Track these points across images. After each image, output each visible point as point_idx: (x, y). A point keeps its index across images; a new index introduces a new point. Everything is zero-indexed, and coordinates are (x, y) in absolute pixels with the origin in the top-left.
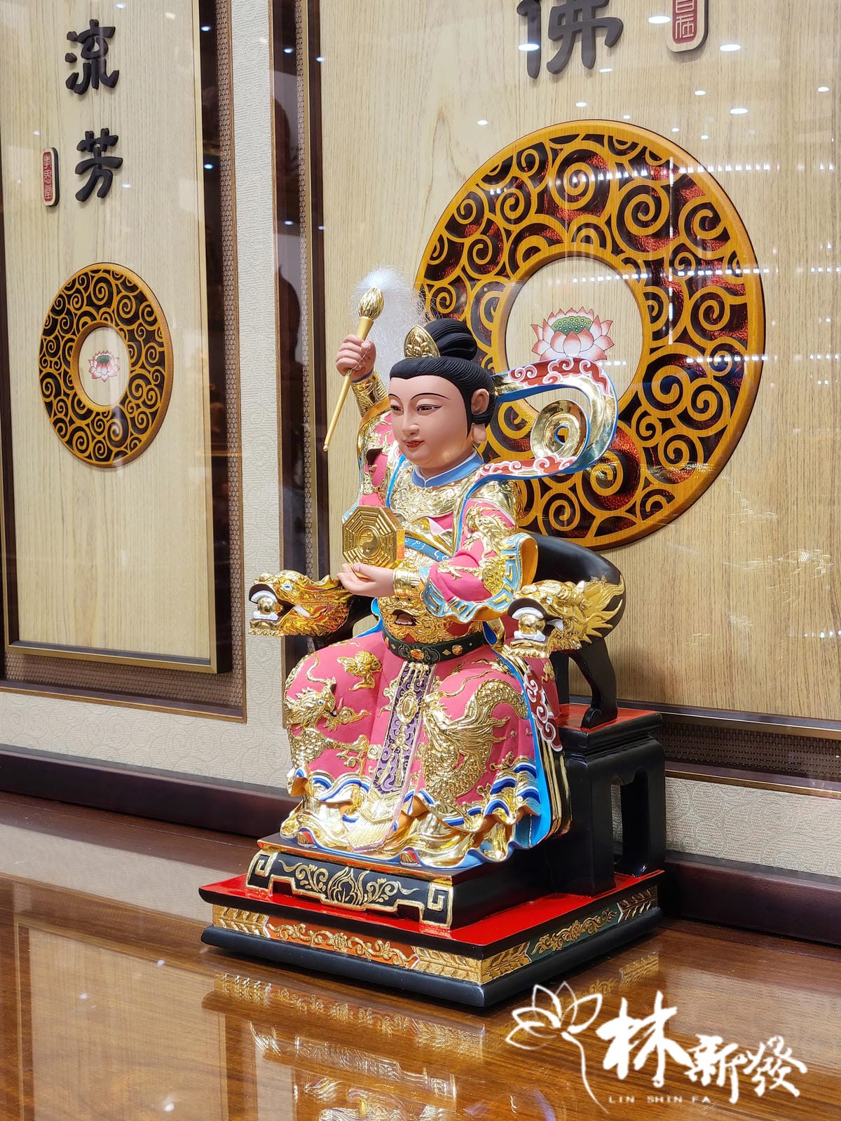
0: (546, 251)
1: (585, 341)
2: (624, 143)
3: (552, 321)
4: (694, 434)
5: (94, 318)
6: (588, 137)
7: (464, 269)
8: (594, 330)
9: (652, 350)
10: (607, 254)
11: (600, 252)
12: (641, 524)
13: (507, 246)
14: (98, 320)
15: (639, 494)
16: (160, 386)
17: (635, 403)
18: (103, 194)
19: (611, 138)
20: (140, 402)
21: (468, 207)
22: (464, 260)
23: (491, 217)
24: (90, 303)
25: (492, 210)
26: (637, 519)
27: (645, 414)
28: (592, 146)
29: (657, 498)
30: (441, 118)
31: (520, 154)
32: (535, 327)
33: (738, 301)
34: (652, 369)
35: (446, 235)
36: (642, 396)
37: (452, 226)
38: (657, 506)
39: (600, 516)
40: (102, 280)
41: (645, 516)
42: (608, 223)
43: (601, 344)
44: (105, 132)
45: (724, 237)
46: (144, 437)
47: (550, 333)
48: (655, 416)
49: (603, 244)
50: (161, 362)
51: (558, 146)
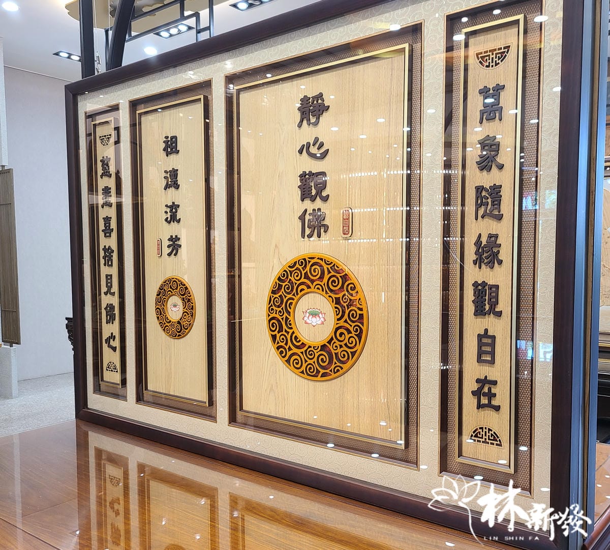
0: (306, 290)
1: (317, 318)
2: (329, 262)
3: (308, 311)
4: (349, 351)
5: (172, 293)
6: (318, 258)
7: (282, 292)
8: (320, 315)
9: (337, 324)
10: (324, 293)
11: (322, 293)
12: (334, 375)
13: (295, 287)
14: (173, 294)
15: (333, 366)
16: (192, 316)
17: (332, 339)
18: (175, 255)
19: (325, 260)
20: (186, 320)
21: (284, 274)
22: (283, 290)
23: (291, 278)
24: (171, 288)
25: (291, 276)
26: (332, 373)
27: (335, 342)
28: (319, 261)
29: (338, 368)
30: (276, 246)
31: (299, 260)
33: (361, 312)
34: (337, 329)
35: (278, 282)
36: (334, 337)
37: (279, 279)
39: (322, 371)
40: (174, 281)
42: (324, 284)
43: (322, 319)
44: (176, 236)
45: (357, 293)
46: (187, 331)
47: (308, 315)
48: (338, 343)
49: (323, 290)
50: (192, 309)
51: (310, 260)
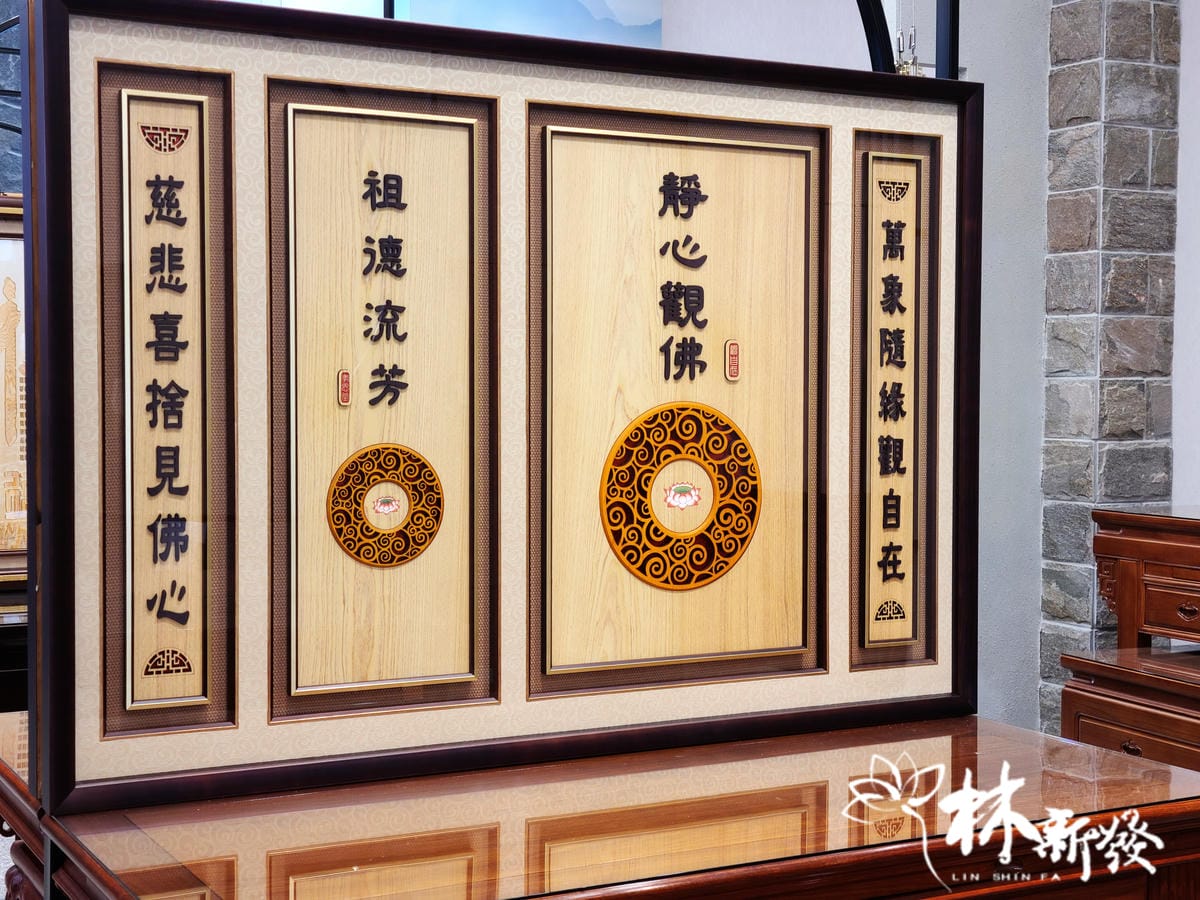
0: (674, 457)
1: (688, 497)
2: (709, 414)
3: (673, 487)
4: (737, 537)
5: (382, 477)
6: (693, 410)
7: (633, 462)
8: (693, 492)
9: (720, 502)
10: (701, 460)
11: (698, 459)
12: (715, 576)
13: (655, 454)
14: (387, 478)
15: (714, 564)
16: (436, 517)
17: (713, 524)
18: (391, 403)
19: (703, 411)
20: (419, 527)
21: (636, 434)
22: (634, 458)
23: (648, 439)
24: (380, 468)
25: (648, 436)
26: (713, 574)
27: (717, 529)
28: (695, 414)
29: (722, 564)
30: (620, 390)
31: (662, 413)
32: (665, 490)
33: (754, 483)
34: (720, 509)
35: (624, 446)
36: (716, 521)
38: (722, 568)
39: (697, 574)
40: (390, 454)
41: (716, 572)
42: (702, 447)
43: (696, 499)
44: (395, 367)
45: (749, 457)
46: (421, 548)
47: (673, 493)
48: (721, 529)
49: (700, 456)
50: (437, 504)
51: (680, 412)
